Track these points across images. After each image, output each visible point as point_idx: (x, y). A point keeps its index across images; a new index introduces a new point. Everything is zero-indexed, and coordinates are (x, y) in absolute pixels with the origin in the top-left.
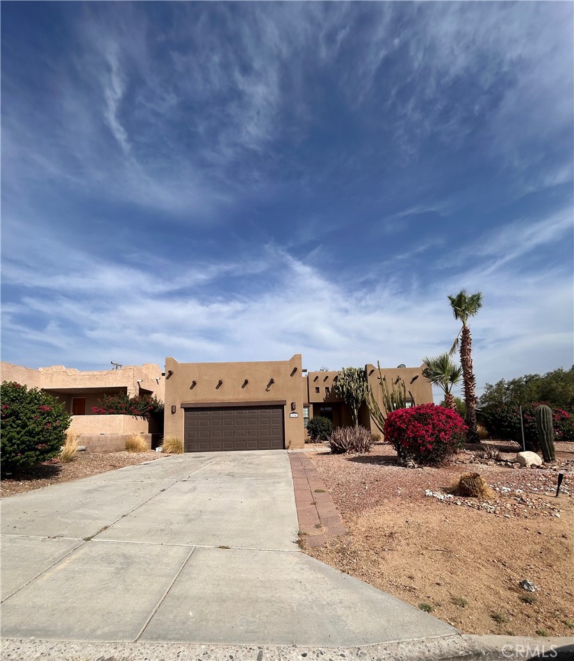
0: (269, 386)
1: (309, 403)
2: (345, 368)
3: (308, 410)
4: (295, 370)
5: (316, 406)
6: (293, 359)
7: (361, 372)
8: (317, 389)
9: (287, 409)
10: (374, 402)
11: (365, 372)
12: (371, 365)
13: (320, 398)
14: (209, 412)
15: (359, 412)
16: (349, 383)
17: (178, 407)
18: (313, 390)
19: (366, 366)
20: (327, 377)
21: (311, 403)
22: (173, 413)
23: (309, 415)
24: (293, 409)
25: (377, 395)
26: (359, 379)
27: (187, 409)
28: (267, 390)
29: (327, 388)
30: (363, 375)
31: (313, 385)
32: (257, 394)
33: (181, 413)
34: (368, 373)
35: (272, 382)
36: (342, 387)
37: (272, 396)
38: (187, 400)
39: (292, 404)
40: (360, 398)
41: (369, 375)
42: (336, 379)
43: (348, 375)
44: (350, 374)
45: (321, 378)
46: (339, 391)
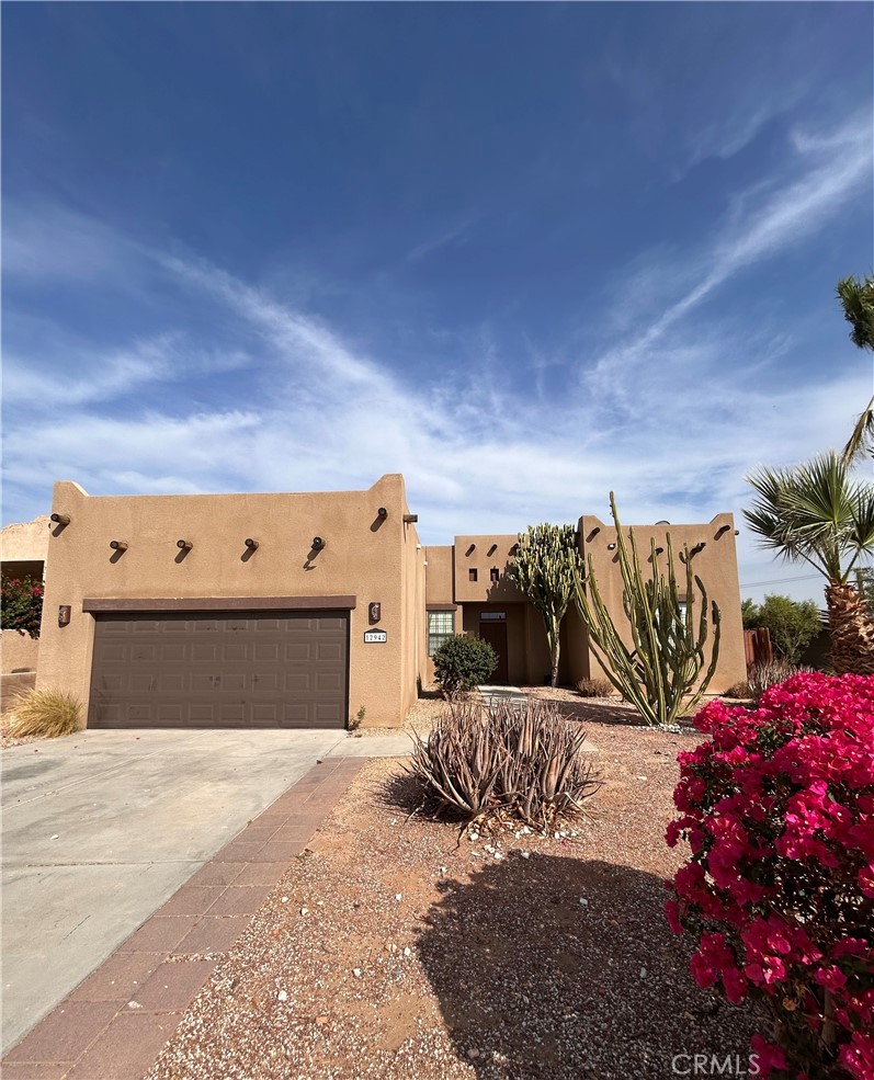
0: (312, 556)
1: (454, 602)
2: (534, 527)
3: (453, 619)
4: (383, 515)
5: (470, 608)
6: (379, 487)
7: (569, 535)
8: (474, 572)
9: (358, 619)
10: (597, 603)
11: (579, 535)
12: (593, 519)
13: (479, 592)
14: (157, 623)
15: (562, 626)
16: (540, 558)
17: (77, 608)
18: (463, 576)
19: (581, 520)
20: (494, 547)
21: (459, 603)
22: (62, 624)
23: (453, 629)
24: (373, 621)
25: (607, 587)
26: (565, 550)
27: (98, 616)
28: (307, 567)
29: (495, 571)
30: (575, 540)
31: (464, 564)
32: (282, 580)
33: (84, 624)
34: (586, 535)
35: (318, 546)
36: (525, 568)
37: (319, 584)
38: (97, 591)
39: (372, 605)
40: (565, 594)
41: (589, 540)
42: (514, 551)
43: (542, 542)
44: (544, 539)
45: (481, 550)
46: (517, 577)
